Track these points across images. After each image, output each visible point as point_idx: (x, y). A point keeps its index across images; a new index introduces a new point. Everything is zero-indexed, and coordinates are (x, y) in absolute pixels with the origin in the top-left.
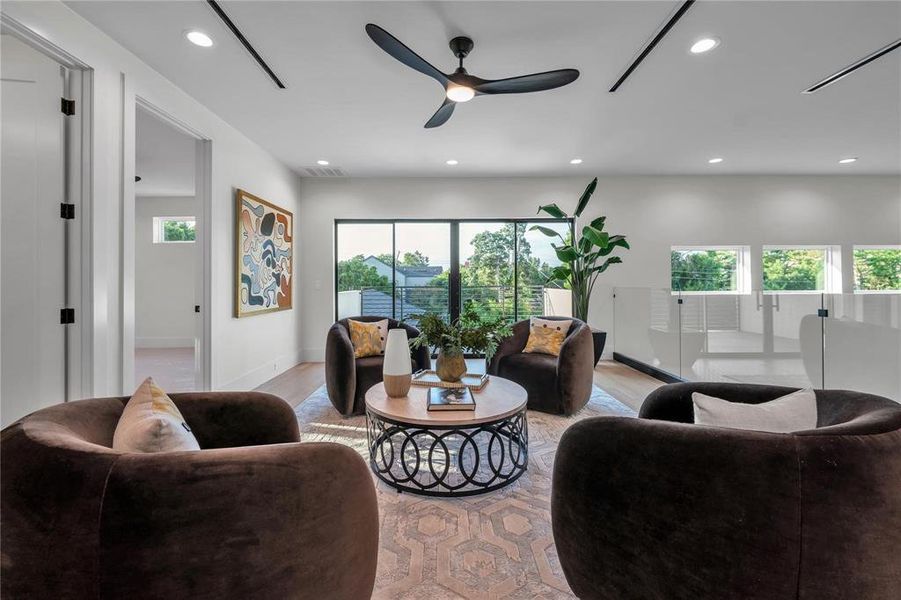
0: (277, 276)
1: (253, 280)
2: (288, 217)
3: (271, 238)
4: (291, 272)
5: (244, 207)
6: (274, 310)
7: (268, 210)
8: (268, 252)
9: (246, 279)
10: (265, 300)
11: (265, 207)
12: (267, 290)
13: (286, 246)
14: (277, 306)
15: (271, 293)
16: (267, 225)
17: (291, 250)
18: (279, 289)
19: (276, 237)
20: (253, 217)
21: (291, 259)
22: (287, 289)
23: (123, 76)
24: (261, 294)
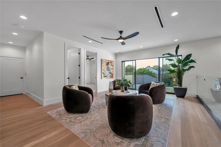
0: (110, 73)
1: (105, 73)
2: (112, 62)
3: (108, 66)
4: (113, 72)
5: (103, 62)
6: (110, 78)
7: (108, 61)
8: (108, 68)
9: (103, 73)
10: (107, 77)
11: (107, 61)
12: (108, 75)
13: (112, 67)
14: (110, 77)
15: (109, 75)
16: (108, 64)
17: (113, 68)
18: (110, 75)
19: (110, 66)
20: (105, 63)
21: (113, 69)
22: (112, 75)
23: (84, 48)
24: (106, 75)
